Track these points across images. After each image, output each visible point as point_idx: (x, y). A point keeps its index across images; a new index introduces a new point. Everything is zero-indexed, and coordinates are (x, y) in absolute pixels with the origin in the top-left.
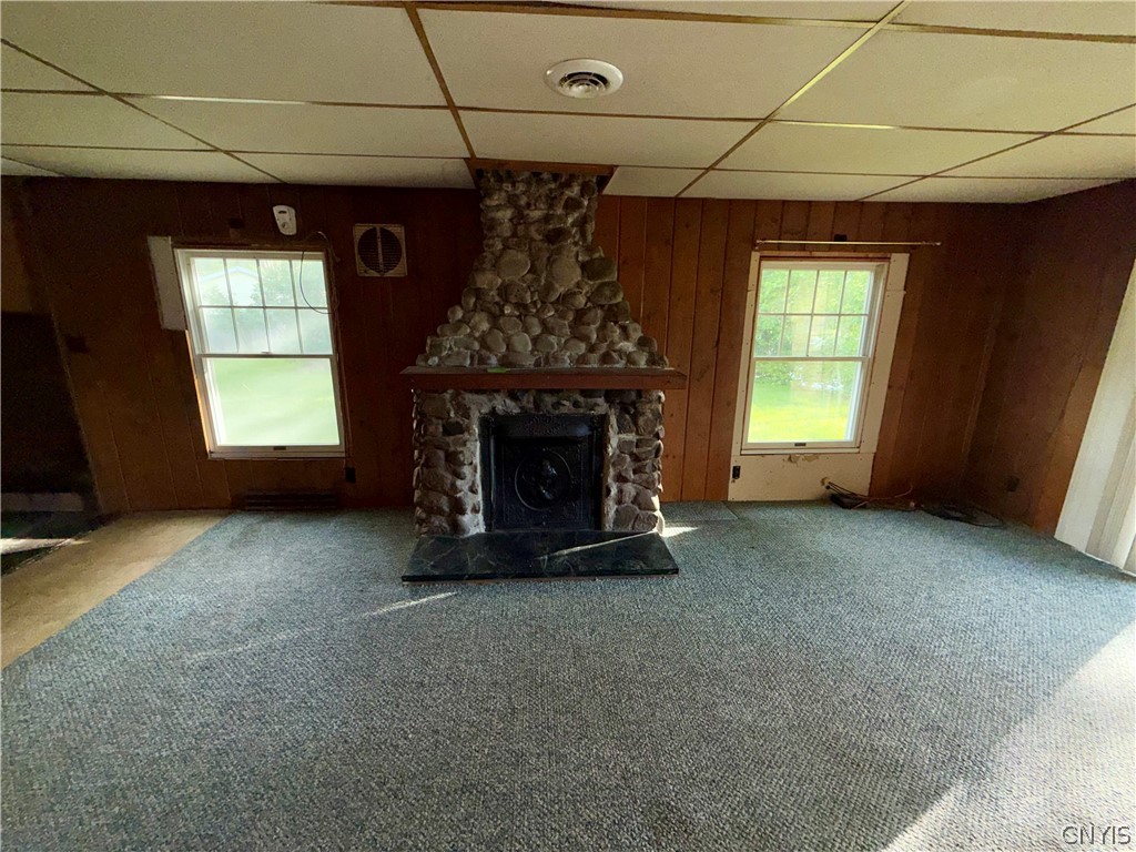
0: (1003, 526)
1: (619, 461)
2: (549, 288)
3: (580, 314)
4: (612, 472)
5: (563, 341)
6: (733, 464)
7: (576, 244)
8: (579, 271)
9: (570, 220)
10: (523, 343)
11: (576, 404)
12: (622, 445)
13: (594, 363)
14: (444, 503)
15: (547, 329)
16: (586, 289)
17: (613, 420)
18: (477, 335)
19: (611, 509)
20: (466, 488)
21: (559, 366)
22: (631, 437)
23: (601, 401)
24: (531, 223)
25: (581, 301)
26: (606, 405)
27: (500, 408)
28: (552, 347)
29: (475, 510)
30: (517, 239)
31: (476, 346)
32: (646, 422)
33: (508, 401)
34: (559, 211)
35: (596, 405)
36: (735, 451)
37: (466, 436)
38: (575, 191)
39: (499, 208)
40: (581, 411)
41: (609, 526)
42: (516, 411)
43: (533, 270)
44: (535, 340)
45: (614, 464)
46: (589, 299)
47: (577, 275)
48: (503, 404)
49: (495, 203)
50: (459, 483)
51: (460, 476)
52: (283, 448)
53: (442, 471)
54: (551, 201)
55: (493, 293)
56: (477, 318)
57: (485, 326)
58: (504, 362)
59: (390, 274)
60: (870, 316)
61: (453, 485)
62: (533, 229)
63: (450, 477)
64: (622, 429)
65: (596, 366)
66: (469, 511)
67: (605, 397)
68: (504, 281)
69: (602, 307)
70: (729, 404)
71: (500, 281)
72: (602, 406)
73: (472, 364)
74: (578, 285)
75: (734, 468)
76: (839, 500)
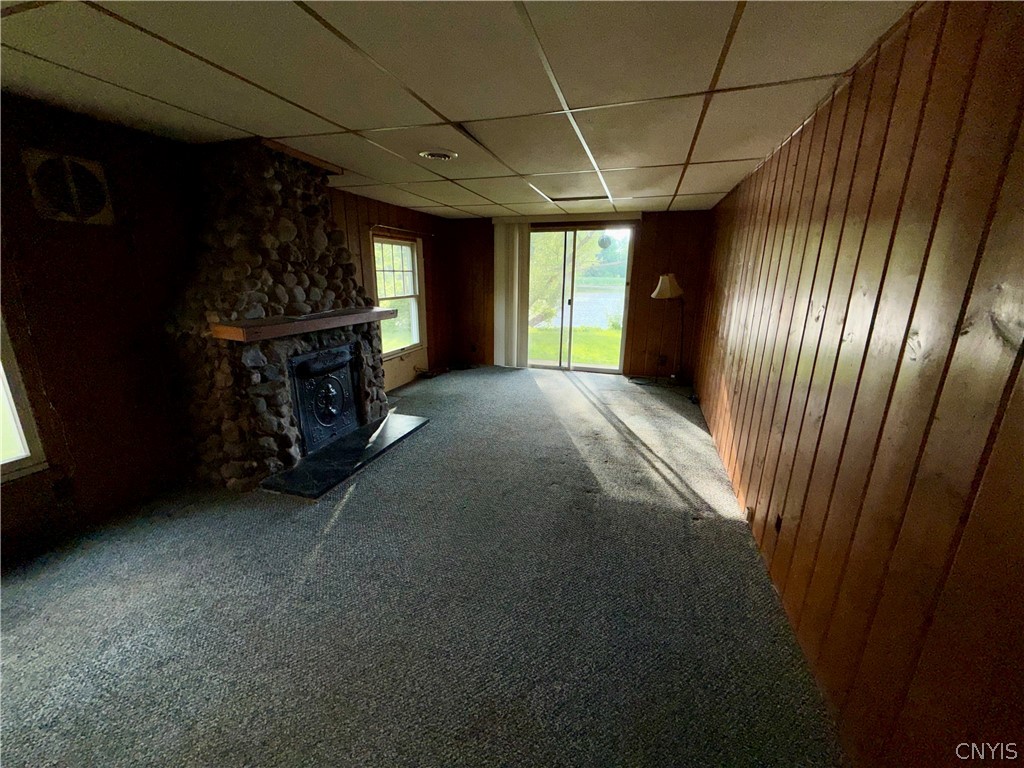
0: (478, 367)
3: (331, 271)
5: (322, 291)
7: (323, 218)
8: (326, 239)
9: (319, 200)
10: (299, 294)
14: (271, 443)
15: (314, 283)
16: (332, 252)
18: (266, 289)
19: (369, 406)
20: (288, 424)
21: (325, 311)
23: (352, 333)
24: (298, 198)
25: (330, 261)
26: (355, 335)
27: (300, 349)
28: (318, 296)
29: (298, 440)
30: (288, 210)
31: (267, 299)
33: (303, 343)
34: (311, 192)
37: (282, 378)
38: (319, 179)
39: (272, 180)
41: (369, 420)
43: (299, 236)
44: (306, 290)
46: (334, 260)
47: (326, 242)
48: (302, 346)
49: (269, 176)
50: (283, 421)
51: (281, 415)
53: (267, 416)
55: (275, 252)
56: (264, 274)
57: (271, 281)
59: (91, 220)
60: (413, 271)
61: (280, 424)
62: (298, 203)
63: (274, 418)
65: (341, 308)
66: (293, 443)
68: (281, 243)
69: (341, 265)
71: (278, 243)
73: (267, 315)
74: (328, 249)
76: (421, 376)
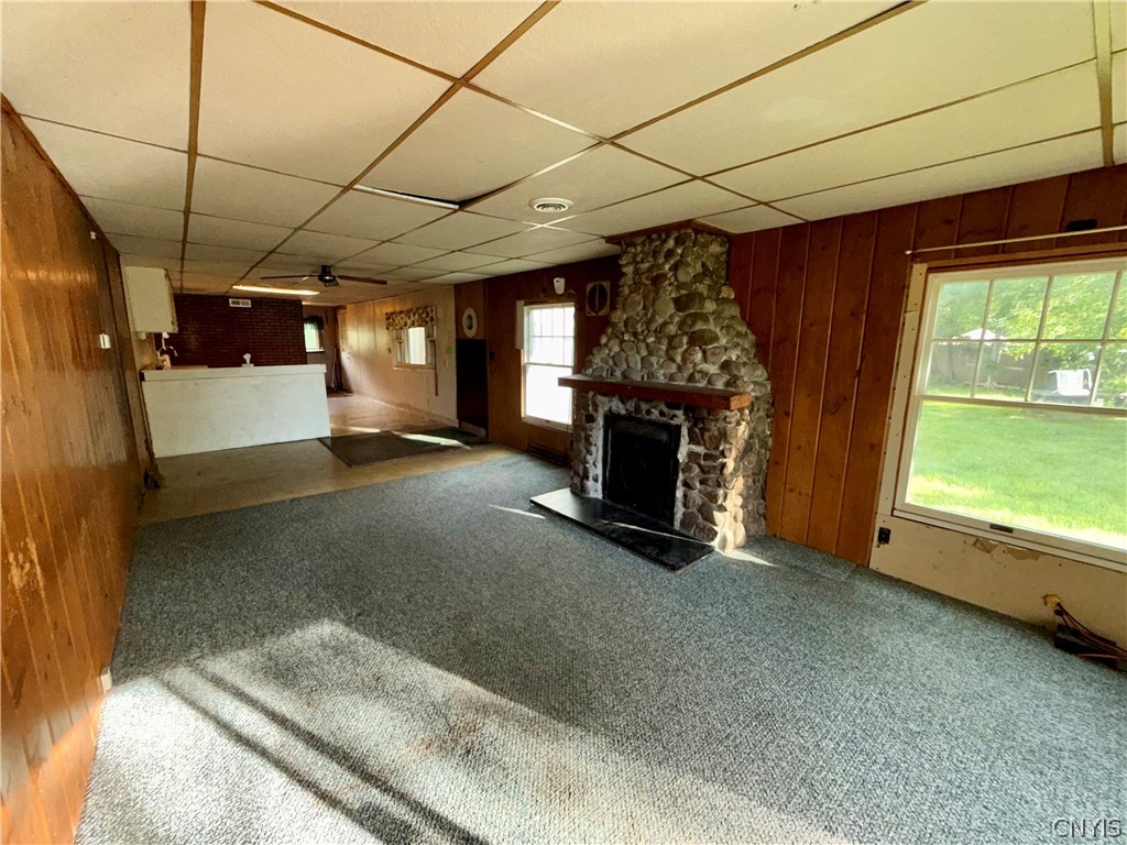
1: (687, 469)
2: (652, 319)
3: (671, 339)
4: (681, 477)
5: (661, 361)
6: (879, 524)
7: (670, 284)
8: (672, 305)
9: (667, 267)
10: (636, 361)
11: (662, 413)
12: (692, 455)
13: (681, 382)
14: (579, 468)
15: (650, 351)
16: (677, 319)
17: (684, 431)
18: (612, 354)
19: (679, 511)
20: (591, 462)
21: (655, 381)
22: (700, 450)
23: (680, 413)
24: (642, 273)
25: (672, 329)
26: (683, 417)
27: (614, 408)
28: (653, 365)
29: (596, 480)
30: (636, 286)
31: (611, 362)
32: (710, 438)
33: (620, 404)
34: (661, 261)
35: (675, 416)
36: (883, 507)
37: (594, 425)
38: (671, 243)
39: (628, 264)
40: (665, 419)
41: (677, 525)
42: (623, 412)
43: (644, 308)
44: (643, 359)
45: (683, 472)
46: (679, 328)
47: (671, 309)
48: (617, 406)
49: (624, 262)
50: (588, 457)
51: (589, 452)
52: (548, 421)
54: (655, 254)
55: (621, 325)
56: (612, 342)
57: (616, 349)
58: (625, 376)
59: (601, 314)
62: (643, 277)
63: (584, 450)
64: (692, 440)
65: (682, 383)
66: (591, 478)
67: (685, 411)
68: (627, 316)
69: (686, 333)
70: (873, 447)
71: (625, 316)
72: (680, 417)
73: (606, 375)
74: (671, 317)
75: (881, 529)
